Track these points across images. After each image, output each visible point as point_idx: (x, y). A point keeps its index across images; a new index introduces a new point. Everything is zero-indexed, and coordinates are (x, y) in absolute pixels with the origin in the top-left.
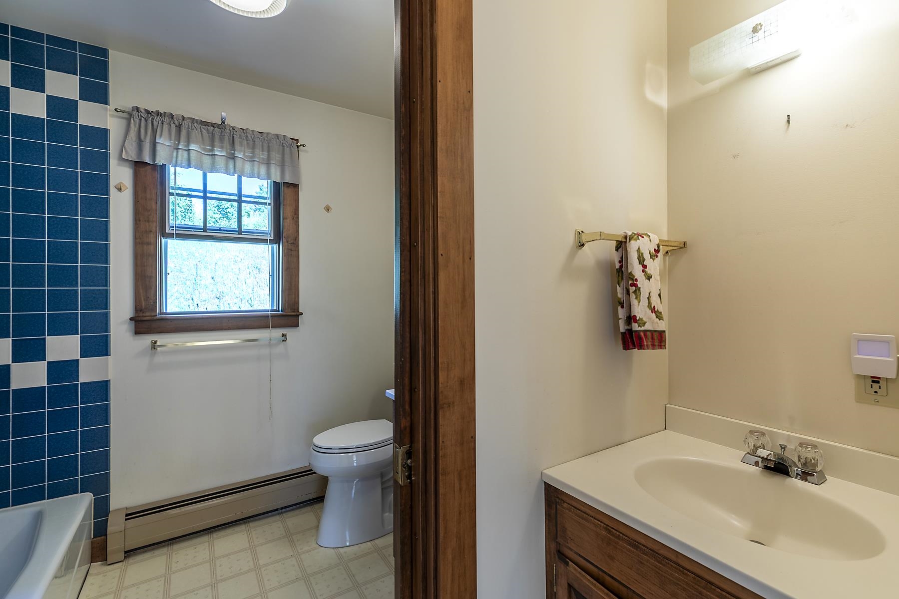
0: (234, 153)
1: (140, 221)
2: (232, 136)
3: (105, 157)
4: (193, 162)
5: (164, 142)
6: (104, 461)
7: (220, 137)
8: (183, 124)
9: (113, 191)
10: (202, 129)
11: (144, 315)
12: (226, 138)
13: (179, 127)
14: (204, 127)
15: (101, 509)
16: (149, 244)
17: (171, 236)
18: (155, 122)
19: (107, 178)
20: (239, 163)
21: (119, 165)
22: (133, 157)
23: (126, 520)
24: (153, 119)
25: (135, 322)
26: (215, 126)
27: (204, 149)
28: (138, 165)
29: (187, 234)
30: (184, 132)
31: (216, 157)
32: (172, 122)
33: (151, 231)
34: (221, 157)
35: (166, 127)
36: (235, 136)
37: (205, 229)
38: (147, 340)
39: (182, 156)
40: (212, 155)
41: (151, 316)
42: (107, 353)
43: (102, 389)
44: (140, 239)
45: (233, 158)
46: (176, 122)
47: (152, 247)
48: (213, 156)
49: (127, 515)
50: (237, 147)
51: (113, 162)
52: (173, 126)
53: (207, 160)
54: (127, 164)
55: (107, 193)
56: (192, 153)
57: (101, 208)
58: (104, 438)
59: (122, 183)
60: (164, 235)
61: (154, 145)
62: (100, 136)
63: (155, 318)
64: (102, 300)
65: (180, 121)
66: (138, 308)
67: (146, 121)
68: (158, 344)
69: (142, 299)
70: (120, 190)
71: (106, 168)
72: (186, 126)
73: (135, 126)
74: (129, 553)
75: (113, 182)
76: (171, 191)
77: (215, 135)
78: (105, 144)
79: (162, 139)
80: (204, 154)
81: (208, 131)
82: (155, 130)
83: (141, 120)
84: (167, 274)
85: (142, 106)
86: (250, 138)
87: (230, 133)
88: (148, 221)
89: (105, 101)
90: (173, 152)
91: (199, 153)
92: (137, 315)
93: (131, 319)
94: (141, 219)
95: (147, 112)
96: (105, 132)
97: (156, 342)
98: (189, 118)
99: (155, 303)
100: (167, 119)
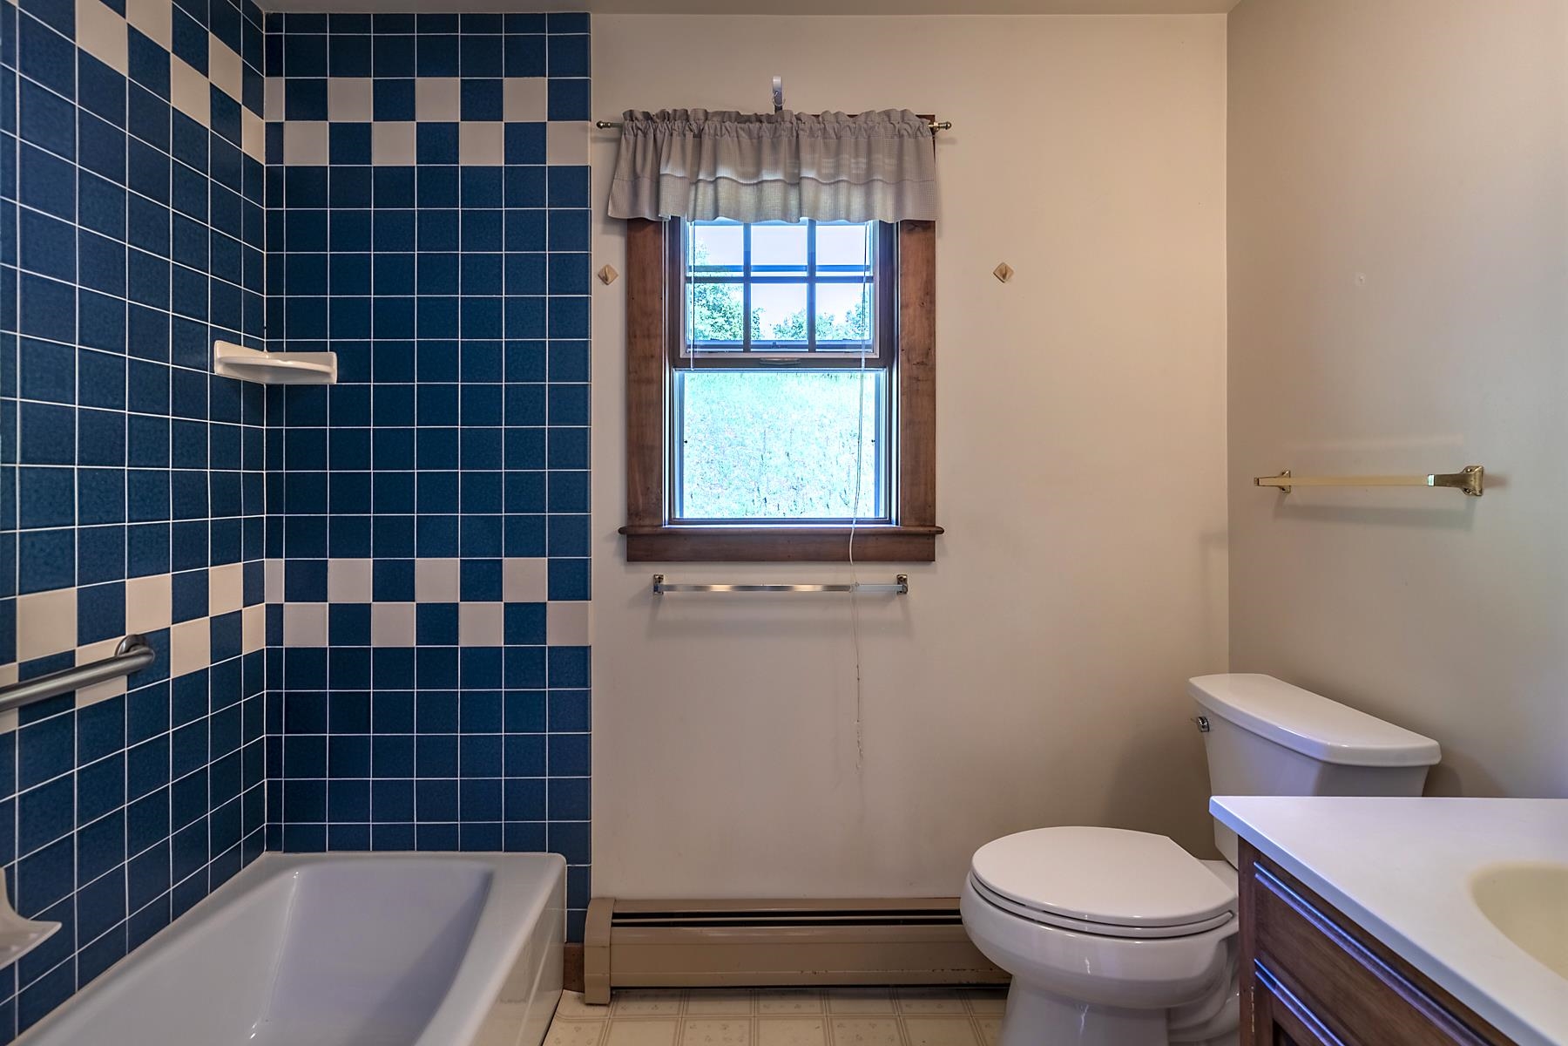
0: (799, 174)
1: (635, 337)
2: (795, 134)
3: (584, 220)
5: (673, 172)
6: (576, 800)
7: (773, 142)
8: (706, 128)
9: (595, 282)
10: (739, 129)
11: (642, 523)
12: (785, 140)
13: (699, 136)
14: (743, 125)
15: (578, 888)
16: (649, 381)
17: (686, 363)
18: (659, 135)
19: (586, 259)
20: (808, 189)
21: (605, 232)
22: (624, 213)
23: (614, 925)
24: (655, 131)
25: (628, 536)
26: (764, 119)
27: (744, 175)
28: (634, 227)
29: (716, 359)
30: (707, 143)
31: (765, 184)
32: (687, 128)
33: (652, 357)
34: (773, 184)
35: (677, 139)
36: (801, 133)
37: (747, 346)
38: (646, 573)
39: (705, 194)
40: (757, 184)
41: (652, 526)
42: (585, 596)
43: (576, 661)
44: (636, 372)
45: (795, 182)
46: (694, 127)
47: (655, 388)
48: (759, 186)
49: (615, 916)
50: (805, 155)
51: (596, 227)
52: (689, 136)
53: (748, 196)
54: (617, 228)
55: (586, 289)
56: (723, 185)
57: (575, 318)
58: (576, 756)
59: (608, 266)
60: (679, 363)
61: (658, 180)
62: (574, 181)
63: (659, 529)
64: (575, 493)
65: (701, 122)
66: (633, 512)
67: (645, 134)
68: (665, 582)
69: (639, 492)
70: (605, 280)
71: (585, 244)
72: (712, 131)
73: (628, 151)
74: (619, 993)
75: (596, 268)
76: (690, 274)
77: (764, 138)
78: (584, 199)
79: (670, 166)
80: (742, 184)
81: (750, 133)
82: (659, 150)
83: (636, 136)
84: (682, 442)
85: (639, 109)
86: (831, 132)
87: (792, 128)
88: (649, 336)
89: (584, 115)
90: (689, 190)
91: (735, 184)
92: (631, 524)
93: (621, 531)
94: (638, 333)
95: (647, 116)
96: (583, 172)
97: (661, 578)
98: (716, 113)
99: (659, 500)
100: (678, 124)
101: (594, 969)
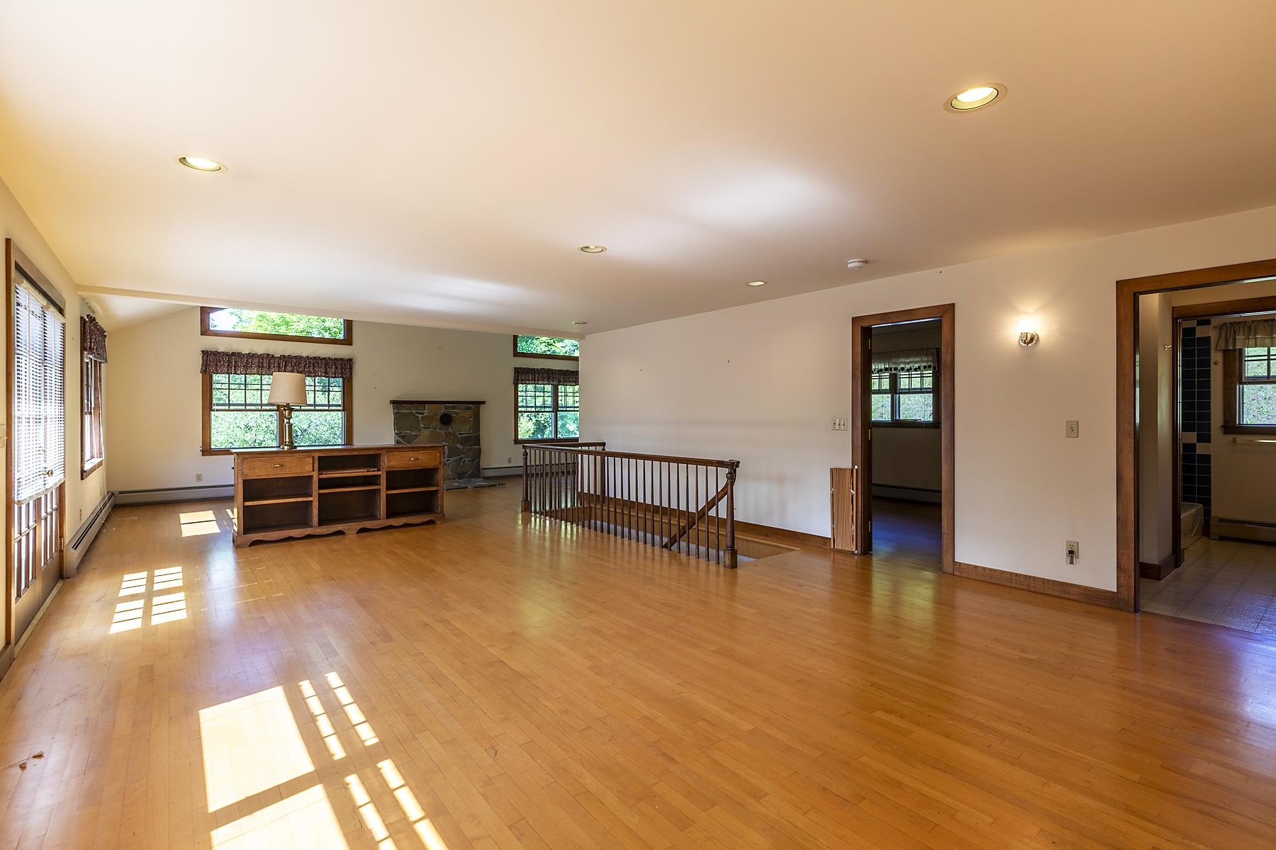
3: (1209, 350)
4: (1258, 343)
5: (1240, 338)
6: (1208, 491)
8: (1252, 325)
9: (1212, 365)
11: (1229, 425)
13: (1249, 327)
14: (1265, 324)
15: (1207, 513)
16: (1231, 389)
17: (1245, 383)
18: (1235, 328)
19: (1209, 360)
21: (1216, 353)
22: (1224, 348)
23: (1220, 522)
25: (1224, 428)
27: (1266, 335)
28: (1226, 351)
29: (1256, 381)
30: (1253, 328)
32: (1245, 325)
33: (1232, 383)
35: (1241, 328)
37: (1268, 376)
38: (1231, 437)
39: (1252, 342)
40: (1273, 338)
41: (1233, 425)
42: (1209, 442)
43: (1207, 458)
44: (1227, 388)
46: (1248, 325)
47: (1233, 391)
49: (1220, 520)
51: (1213, 352)
52: (1246, 328)
53: (1268, 341)
54: (1220, 352)
55: (1209, 366)
56: (1258, 340)
57: (1206, 374)
58: (1208, 481)
59: (1217, 361)
60: (1242, 383)
61: (1235, 340)
62: (1207, 340)
63: (1235, 426)
64: (1206, 417)
65: (1250, 323)
66: (1226, 421)
67: (1230, 328)
68: (1237, 440)
69: (1228, 417)
70: (1216, 364)
71: (1209, 355)
72: (1254, 326)
73: (1224, 332)
74: (1222, 538)
75: (1212, 361)
76: (1246, 359)
78: (1209, 344)
79: (1239, 336)
80: (1266, 339)
81: (1268, 325)
82: (1235, 331)
83: (1227, 329)
84: (1243, 403)
85: (1228, 322)
88: (1231, 378)
89: (1209, 323)
90: (1246, 341)
91: (1262, 339)
92: (1225, 425)
93: (1222, 426)
94: (1227, 377)
95: (1231, 324)
96: (1209, 338)
97: (1235, 439)
99: (1235, 419)
100: (1242, 325)
101: (1213, 530)
